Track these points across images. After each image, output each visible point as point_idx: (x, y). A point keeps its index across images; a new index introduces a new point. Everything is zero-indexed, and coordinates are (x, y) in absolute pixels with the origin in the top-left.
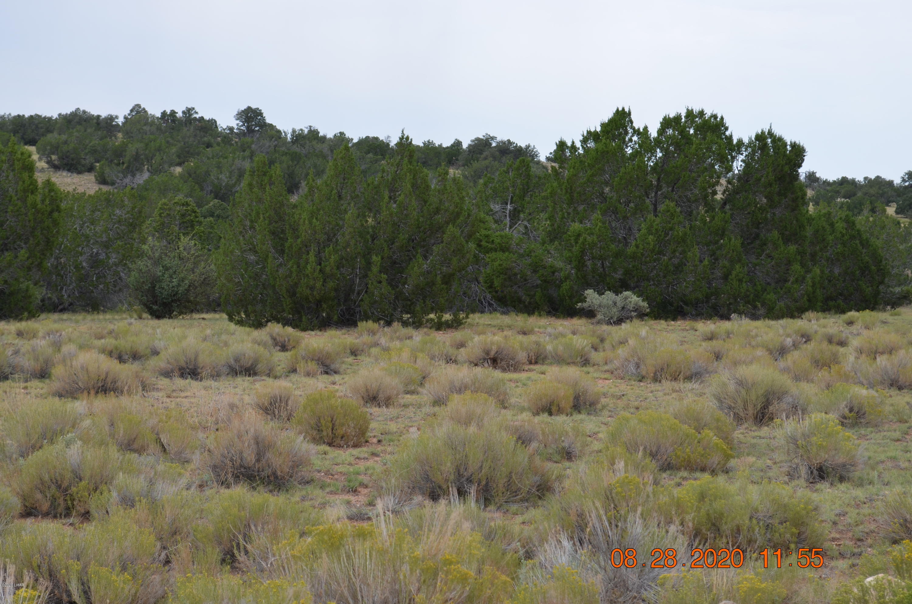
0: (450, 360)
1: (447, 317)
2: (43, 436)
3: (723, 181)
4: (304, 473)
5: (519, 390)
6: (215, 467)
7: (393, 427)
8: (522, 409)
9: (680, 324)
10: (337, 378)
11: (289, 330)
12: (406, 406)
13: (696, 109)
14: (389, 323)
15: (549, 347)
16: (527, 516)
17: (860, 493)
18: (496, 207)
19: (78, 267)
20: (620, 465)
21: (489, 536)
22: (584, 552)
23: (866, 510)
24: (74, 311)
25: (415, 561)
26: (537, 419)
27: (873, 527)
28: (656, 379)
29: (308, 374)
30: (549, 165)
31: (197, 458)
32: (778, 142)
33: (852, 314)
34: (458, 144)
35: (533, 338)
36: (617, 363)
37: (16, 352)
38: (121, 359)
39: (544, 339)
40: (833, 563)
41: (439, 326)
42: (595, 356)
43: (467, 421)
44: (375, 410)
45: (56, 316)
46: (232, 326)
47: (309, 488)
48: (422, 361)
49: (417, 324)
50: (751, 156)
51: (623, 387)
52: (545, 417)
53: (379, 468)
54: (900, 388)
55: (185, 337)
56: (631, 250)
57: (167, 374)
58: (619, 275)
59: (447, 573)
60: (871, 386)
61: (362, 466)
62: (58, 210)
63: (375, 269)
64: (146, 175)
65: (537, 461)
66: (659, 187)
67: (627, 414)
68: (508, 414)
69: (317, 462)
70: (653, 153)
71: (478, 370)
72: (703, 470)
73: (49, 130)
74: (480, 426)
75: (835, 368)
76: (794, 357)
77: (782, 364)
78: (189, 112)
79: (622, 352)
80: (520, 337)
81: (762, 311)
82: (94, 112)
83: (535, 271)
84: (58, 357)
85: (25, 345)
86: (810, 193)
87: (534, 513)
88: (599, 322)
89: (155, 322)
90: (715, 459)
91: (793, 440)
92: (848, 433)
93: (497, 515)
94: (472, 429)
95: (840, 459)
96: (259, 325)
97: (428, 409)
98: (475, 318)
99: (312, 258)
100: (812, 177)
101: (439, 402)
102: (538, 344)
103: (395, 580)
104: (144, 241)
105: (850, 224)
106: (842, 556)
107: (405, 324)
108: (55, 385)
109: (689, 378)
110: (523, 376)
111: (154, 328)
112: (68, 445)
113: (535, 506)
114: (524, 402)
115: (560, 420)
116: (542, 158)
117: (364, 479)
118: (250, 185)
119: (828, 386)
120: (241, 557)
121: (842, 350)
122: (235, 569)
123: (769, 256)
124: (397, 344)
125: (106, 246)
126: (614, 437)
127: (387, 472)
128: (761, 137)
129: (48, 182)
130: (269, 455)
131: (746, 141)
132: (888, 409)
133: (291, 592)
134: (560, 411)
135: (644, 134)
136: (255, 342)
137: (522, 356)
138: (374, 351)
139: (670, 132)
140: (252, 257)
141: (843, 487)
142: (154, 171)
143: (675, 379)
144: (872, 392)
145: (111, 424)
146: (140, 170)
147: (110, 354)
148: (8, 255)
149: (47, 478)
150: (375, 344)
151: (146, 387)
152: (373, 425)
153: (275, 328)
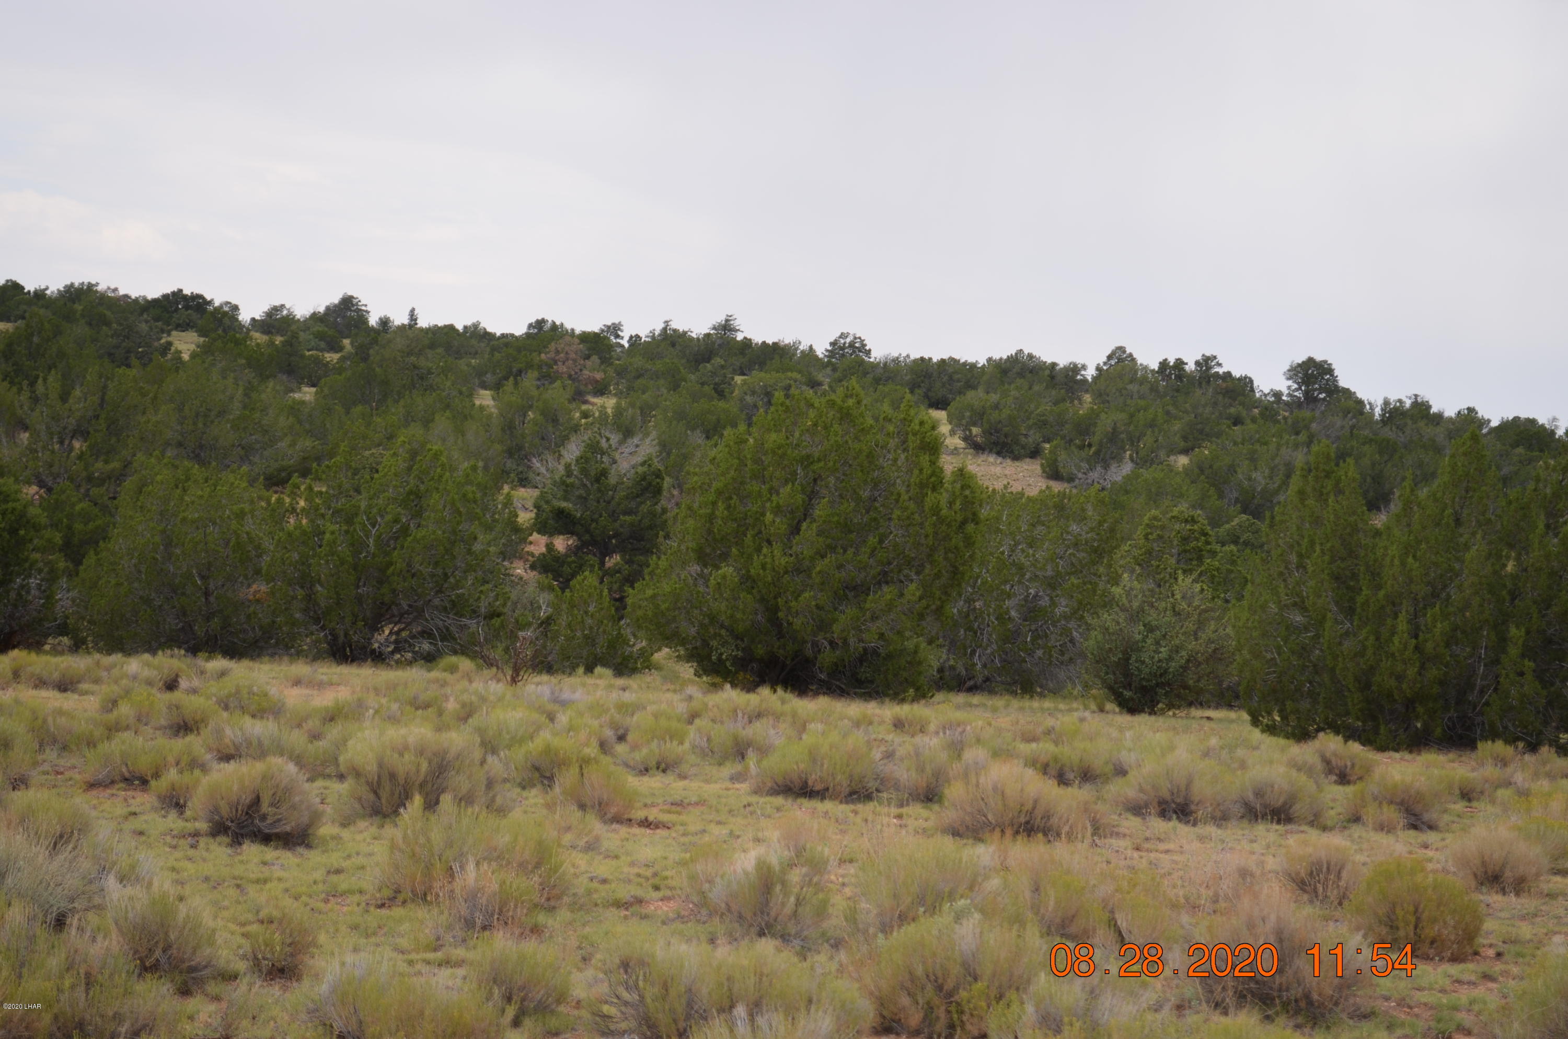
2: (921, 900)
4: (1361, 998)
6: (1206, 977)
7: (1526, 931)
10: (1431, 837)
11: (1355, 747)
12: (1551, 896)
14: (1533, 748)
19: (1002, 618)
24: (992, 692)
29: (1381, 827)
31: (1176, 960)
37: (889, 755)
38: (1062, 780)
44: (1495, 899)
45: (960, 698)
46: (1256, 734)
47: (1367, 1026)
53: (1493, 1002)
55: (1172, 748)
57: (1137, 809)
61: (1464, 996)
62: (975, 519)
63: (1514, 651)
64: (1127, 468)
69: (1383, 982)
73: (970, 385)
78: (1206, 362)
82: (1047, 357)
84: (957, 767)
85: (903, 744)
89: (1125, 719)
96: (1302, 735)
99: (1402, 625)
104: (1115, 580)
108: (950, 815)
111: (1121, 729)
112: (958, 918)
117: (1466, 1019)
118: (1301, 493)
124: (1544, 784)
125: (1052, 584)
127: (1505, 1010)
129: (961, 472)
130: (1301, 963)
136: (1293, 764)
138: (1502, 793)
140: (1298, 618)
142: (1142, 462)
145: (1037, 890)
146: (1118, 458)
147: (1045, 769)
148: (888, 592)
149: (919, 971)
150: (1508, 784)
151: (1098, 829)
152: (1489, 925)
153: (1331, 743)
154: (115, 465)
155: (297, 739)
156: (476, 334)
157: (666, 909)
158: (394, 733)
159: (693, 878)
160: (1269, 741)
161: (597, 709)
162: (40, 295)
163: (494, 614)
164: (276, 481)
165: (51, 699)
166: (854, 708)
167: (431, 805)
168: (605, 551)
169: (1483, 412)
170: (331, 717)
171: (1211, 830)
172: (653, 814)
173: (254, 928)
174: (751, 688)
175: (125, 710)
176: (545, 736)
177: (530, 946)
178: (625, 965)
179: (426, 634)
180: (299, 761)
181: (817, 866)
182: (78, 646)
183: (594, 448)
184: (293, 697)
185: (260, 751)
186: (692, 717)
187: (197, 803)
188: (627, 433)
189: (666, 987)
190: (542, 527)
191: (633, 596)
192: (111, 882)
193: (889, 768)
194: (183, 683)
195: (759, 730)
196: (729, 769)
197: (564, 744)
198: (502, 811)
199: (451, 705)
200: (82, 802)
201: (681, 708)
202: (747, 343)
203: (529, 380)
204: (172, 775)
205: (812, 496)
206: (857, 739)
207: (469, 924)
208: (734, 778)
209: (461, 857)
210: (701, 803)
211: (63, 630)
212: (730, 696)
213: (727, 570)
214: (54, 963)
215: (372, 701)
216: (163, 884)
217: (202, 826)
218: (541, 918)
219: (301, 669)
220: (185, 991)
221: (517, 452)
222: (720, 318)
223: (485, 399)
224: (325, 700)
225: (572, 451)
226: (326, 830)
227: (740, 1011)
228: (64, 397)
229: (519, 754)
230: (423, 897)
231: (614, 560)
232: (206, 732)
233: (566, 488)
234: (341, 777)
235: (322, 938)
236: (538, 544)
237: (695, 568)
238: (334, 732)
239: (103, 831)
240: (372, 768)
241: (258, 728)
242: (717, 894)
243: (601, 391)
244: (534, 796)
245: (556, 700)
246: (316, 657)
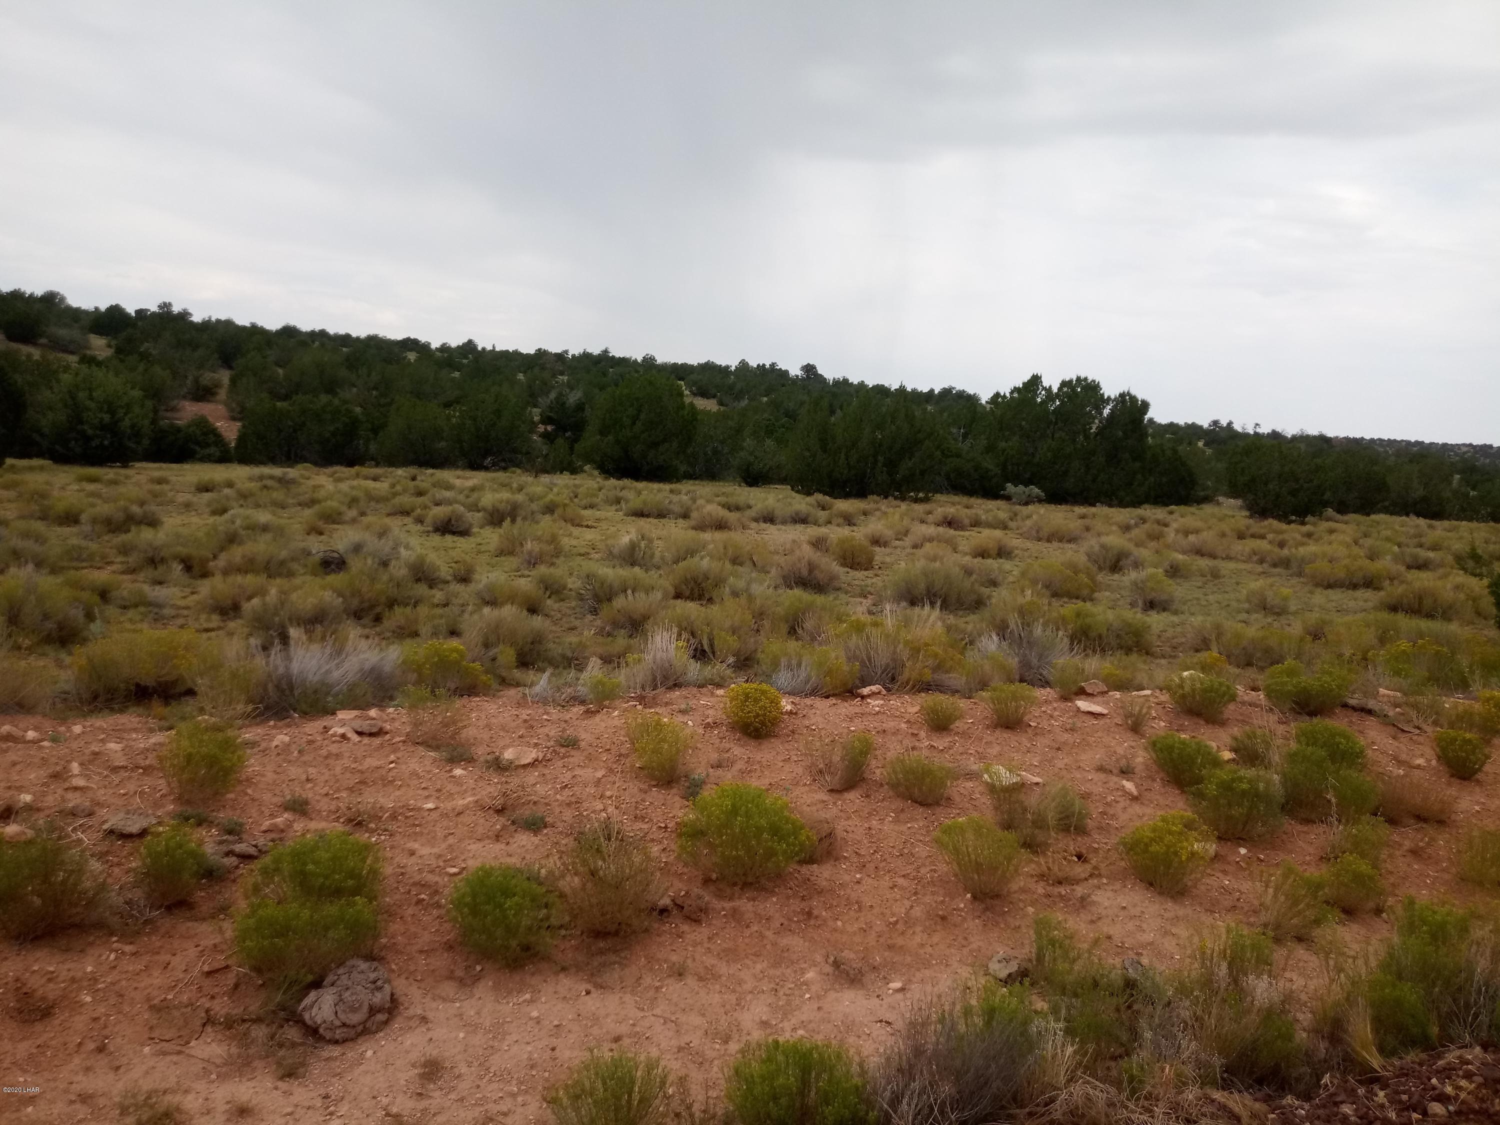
0: (923, 522)
1: (921, 495)
2: (687, 552)
3: (1097, 421)
4: (836, 584)
5: (964, 542)
6: (784, 577)
7: (888, 559)
8: (966, 554)
9: (1064, 507)
10: (855, 528)
11: (827, 498)
12: (895, 548)
13: (1083, 376)
14: (886, 497)
15: (983, 517)
16: (968, 619)
17: (1175, 619)
18: (954, 431)
19: (705, 454)
20: (1029, 592)
21: (949, 629)
22: (1005, 644)
23: (1179, 629)
24: (702, 480)
25: (907, 643)
26: (976, 560)
27: (1183, 640)
28: (1049, 540)
29: (838, 525)
30: (988, 406)
31: (773, 571)
32: (1133, 399)
33: (1173, 507)
34: (932, 391)
35: (974, 511)
36: (1025, 529)
37: (670, 502)
38: (729, 509)
39: (980, 512)
40: (1158, 661)
41: (916, 500)
42: (1012, 524)
43: (934, 559)
44: (877, 549)
45: (691, 482)
46: (794, 494)
47: (839, 593)
48: (906, 522)
49: (903, 499)
50: (1115, 407)
51: (1029, 544)
52: (979, 559)
53: (880, 584)
54: (1202, 555)
55: (767, 499)
56: (1036, 460)
57: (756, 520)
58: (1027, 476)
59: (926, 651)
60: (1184, 552)
61: (869, 581)
62: (696, 420)
63: (880, 465)
64: (746, 402)
65: (976, 586)
66: (1056, 423)
67: (1029, 561)
68: (957, 556)
69: (843, 578)
70: (1054, 402)
71: (941, 529)
72: (1077, 598)
73: (692, 373)
74: (942, 563)
75: (1161, 540)
76: (1135, 532)
77: (1128, 536)
78: (773, 365)
79: (1028, 523)
80: (966, 510)
81: (1116, 502)
82: (718, 363)
83: (976, 470)
84: (694, 506)
85: (675, 498)
86: (1150, 431)
87: (972, 617)
88: (1014, 504)
89: (748, 489)
90: (1085, 592)
91: (1135, 583)
92: (1170, 582)
93: (951, 617)
94: (937, 564)
95: (1164, 597)
96: (809, 494)
97: (909, 550)
98: (938, 496)
99: (843, 456)
100: (1151, 421)
101: (915, 546)
102: (976, 514)
103: (895, 652)
104: (744, 440)
105: (1175, 451)
106: (1163, 657)
107: (896, 498)
108: (693, 523)
109: (1069, 541)
110: (967, 533)
111: (749, 493)
112: (702, 558)
113: (974, 613)
114: (966, 549)
115: (989, 561)
116: (983, 402)
117: (872, 590)
118: (809, 411)
119: (1157, 552)
120: (800, 631)
121: (1166, 529)
122: (797, 639)
123: (1122, 469)
124: (891, 510)
125: (722, 442)
126: (1023, 574)
127: (885, 587)
128: (1122, 395)
129: (692, 404)
130: (816, 572)
131: (1113, 397)
132: (1194, 567)
133: (833, 655)
134: (989, 556)
135: (1049, 390)
136: (807, 504)
137: (967, 521)
138: (878, 513)
139: (1065, 389)
140: (807, 454)
141: (1165, 614)
142: (751, 399)
143: (1060, 541)
144: (1186, 557)
145: (725, 548)
146: (743, 398)
147: (723, 506)
148: (666, 445)
149: (689, 577)
150: (878, 509)
151: (744, 527)
152: (877, 558)
153: (819, 496)
154: (388, 400)
155: (461, 497)
156: (516, 353)
157: (597, 556)
158: (498, 496)
159: (607, 545)
160: (798, 496)
161: (567, 486)
162: (358, 339)
163: (528, 453)
164: (447, 405)
165: (370, 484)
166: (655, 486)
167: (513, 521)
168: (566, 431)
169: (866, 383)
170: (473, 489)
171: (780, 526)
172: (590, 523)
173: (453, 565)
174: (619, 479)
175: (399, 488)
176: (550, 497)
177: (552, 570)
178: (588, 576)
179: (504, 460)
180: (463, 505)
181: (651, 541)
182: (377, 465)
183: (560, 394)
184: (458, 482)
185: (449, 502)
186: (600, 489)
187: (429, 520)
188: (572, 389)
189: (602, 584)
190: (543, 422)
191: (576, 446)
192: (402, 550)
193: (672, 507)
194: (419, 478)
195: (624, 493)
196: (614, 508)
197: (558, 499)
198: (537, 523)
199: (515, 485)
200: (388, 521)
201: (596, 486)
202: (613, 357)
203: (536, 370)
204: (419, 511)
205: (639, 411)
206: (660, 496)
207: (529, 562)
208: (617, 510)
209: (525, 539)
210: (606, 519)
211: (372, 459)
212: (613, 482)
213: (610, 437)
214: (385, 578)
215: (487, 484)
216: (419, 550)
217: (430, 529)
218: (554, 560)
219: (459, 472)
220: (431, 587)
221: (532, 395)
222: (604, 348)
223: (521, 376)
224: (470, 483)
225: (553, 395)
226: (475, 530)
227: (629, 592)
228: (369, 375)
229: (541, 503)
230: (511, 553)
231: (568, 434)
232: (429, 495)
233: (551, 408)
234: (479, 511)
235: (478, 568)
236: (541, 428)
237: (599, 437)
238: (475, 495)
239: (396, 531)
240: (490, 507)
241: (448, 494)
242: (616, 551)
243: (562, 374)
244: (548, 517)
245: (552, 483)
246: (464, 468)
